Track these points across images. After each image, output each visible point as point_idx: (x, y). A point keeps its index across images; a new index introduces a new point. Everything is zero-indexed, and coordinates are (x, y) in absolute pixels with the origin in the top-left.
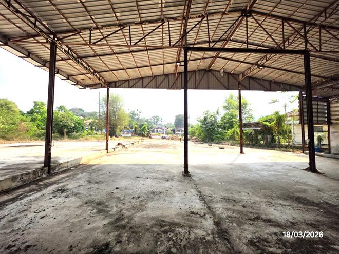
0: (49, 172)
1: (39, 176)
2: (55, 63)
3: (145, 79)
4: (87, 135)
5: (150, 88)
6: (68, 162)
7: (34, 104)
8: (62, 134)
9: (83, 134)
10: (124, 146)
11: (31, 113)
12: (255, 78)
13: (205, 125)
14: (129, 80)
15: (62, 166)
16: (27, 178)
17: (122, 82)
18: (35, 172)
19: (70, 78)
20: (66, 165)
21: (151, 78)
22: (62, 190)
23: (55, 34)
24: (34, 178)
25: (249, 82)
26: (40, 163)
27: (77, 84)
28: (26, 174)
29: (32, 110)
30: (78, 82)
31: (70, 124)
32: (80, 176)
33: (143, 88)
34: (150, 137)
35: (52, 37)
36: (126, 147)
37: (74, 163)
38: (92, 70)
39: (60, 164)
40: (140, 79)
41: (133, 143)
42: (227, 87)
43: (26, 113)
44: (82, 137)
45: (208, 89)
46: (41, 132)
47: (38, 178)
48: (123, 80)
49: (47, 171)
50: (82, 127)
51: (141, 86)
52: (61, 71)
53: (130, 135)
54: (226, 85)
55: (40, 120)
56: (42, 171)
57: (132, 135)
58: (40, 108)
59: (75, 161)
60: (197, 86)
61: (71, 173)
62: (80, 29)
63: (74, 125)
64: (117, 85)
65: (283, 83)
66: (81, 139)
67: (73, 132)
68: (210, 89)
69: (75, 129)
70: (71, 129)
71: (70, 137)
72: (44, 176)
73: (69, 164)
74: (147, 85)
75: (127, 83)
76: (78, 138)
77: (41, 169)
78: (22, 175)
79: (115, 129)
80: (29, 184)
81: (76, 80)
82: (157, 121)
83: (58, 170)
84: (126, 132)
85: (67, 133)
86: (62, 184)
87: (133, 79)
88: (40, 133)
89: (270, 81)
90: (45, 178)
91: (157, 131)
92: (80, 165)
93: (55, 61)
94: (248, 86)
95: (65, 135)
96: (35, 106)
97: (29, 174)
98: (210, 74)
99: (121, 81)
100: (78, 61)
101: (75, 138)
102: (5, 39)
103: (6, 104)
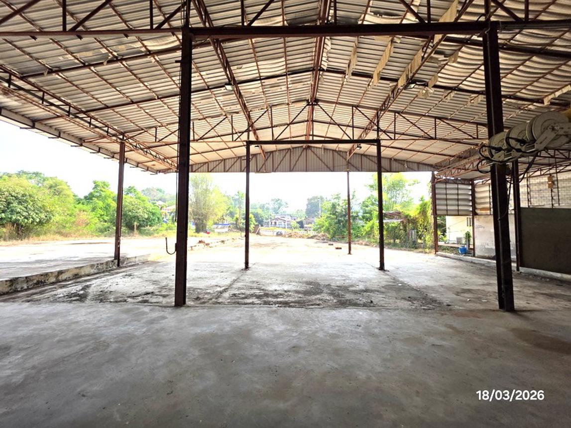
0: (118, 265)
1: (110, 267)
2: (124, 154)
3: (228, 160)
4: (167, 230)
5: (234, 172)
6: (136, 257)
7: (93, 186)
8: (131, 228)
9: (160, 228)
10: (207, 244)
11: (89, 198)
12: (369, 156)
13: (334, 214)
14: (207, 162)
15: (130, 260)
16: (101, 268)
17: (200, 165)
18: (107, 263)
19: (139, 165)
20: (134, 260)
21: (236, 159)
22: (130, 275)
23: (123, 134)
24: (107, 268)
25: (362, 159)
26: (110, 257)
27: (148, 170)
28: (101, 264)
29: (91, 194)
30: (148, 168)
31: (141, 214)
32: (146, 268)
33: (224, 171)
34: (258, 234)
35: (121, 137)
36: (210, 246)
37: (141, 259)
38: (161, 157)
39: (128, 259)
40: (222, 160)
41: (223, 242)
42: (332, 168)
43: (82, 197)
44: (158, 233)
45: (306, 171)
46: (103, 225)
47: (110, 269)
48: (201, 163)
49: (117, 263)
50: (158, 218)
51: (223, 169)
52: (130, 159)
53: (226, 229)
54: (331, 165)
55: (101, 208)
56: (113, 263)
57: (230, 230)
58: (102, 191)
59: (143, 257)
60: (292, 167)
61: (138, 267)
62: (146, 128)
63: (146, 216)
64: (194, 170)
65: (407, 161)
66: (156, 235)
67: (147, 226)
68: (309, 171)
69: (148, 222)
70: (143, 221)
71: (141, 233)
72: (114, 268)
73: (137, 259)
74: (229, 169)
75: (205, 167)
76: (152, 234)
77: (112, 261)
78: (98, 264)
79: (205, 221)
80: (104, 272)
81: (146, 166)
82: (279, 208)
83: (126, 264)
84: (220, 226)
85: (139, 227)
86: (130, 273)
87: (214, 161)
88: (102, 227)
89: (391, 159)
90: (115, 269)
91: (275, 223)
92: (148, 261)
93: (125, 152)
94: (360, 167)
95: (135, 230)
96: (96, 187)
97: (103, 264)
98: (309, 152)
99: (198, 164)
100: (146, 152)
101: (149, 234)
102: (81, 142)
103: (56, 186)
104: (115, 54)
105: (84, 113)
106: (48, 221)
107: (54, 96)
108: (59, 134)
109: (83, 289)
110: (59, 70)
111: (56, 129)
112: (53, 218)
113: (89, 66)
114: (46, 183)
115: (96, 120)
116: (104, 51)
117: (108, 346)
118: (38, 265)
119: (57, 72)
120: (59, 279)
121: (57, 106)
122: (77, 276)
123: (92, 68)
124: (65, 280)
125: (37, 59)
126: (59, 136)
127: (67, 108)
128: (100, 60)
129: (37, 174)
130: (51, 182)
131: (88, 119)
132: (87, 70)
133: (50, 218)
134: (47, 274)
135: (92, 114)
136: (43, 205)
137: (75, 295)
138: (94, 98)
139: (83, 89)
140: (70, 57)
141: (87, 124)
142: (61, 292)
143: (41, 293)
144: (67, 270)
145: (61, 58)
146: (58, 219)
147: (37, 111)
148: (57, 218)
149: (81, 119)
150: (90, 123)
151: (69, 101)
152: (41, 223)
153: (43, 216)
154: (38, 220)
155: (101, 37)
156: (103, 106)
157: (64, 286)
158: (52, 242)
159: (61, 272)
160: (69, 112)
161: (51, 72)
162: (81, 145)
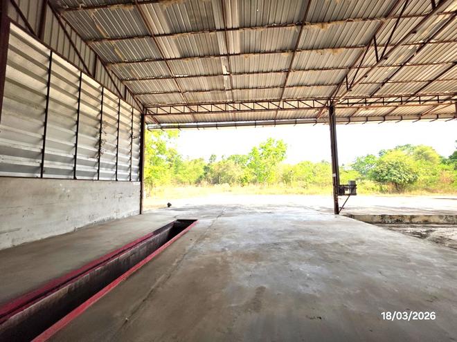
11: (454, 157)
16: (451, 219)
28: (451, 216)
43: (447, 158)
78: (447, 216)
80: (454, 224)
102: (419, 116)
103: (423, 151)
104: (422, 41)
105: (413, 95)
106: (415, 180)
107: (390, 97)
108: (401, 117)
109: (427, 232)
110: (388, 79)
111: (398, 115)
112: (419, 178)
113: (405, 64)
114: (415, 150)
115: (425, 95)
116: (412, 47)
117: (410, 261)
118: (400, 210)
119: (386, 82)
120: (411, 220)
121: (393, 102)
122: (426, 222)
123: (408, 64)
124: (417, 223)
125: (375, 83)
126: (402, 119)
127: (400, 99)
128: (411, 54)
129: (407, 146)
130: (418, 149)
131: (418, 99)
132: (405, 68)
133: (417, 178)
134: (402, 216)
135: (421, 93)
136: (411, 169)
137: (418, 234)
138: (417, 82)
139: (406, 81)
140: (391, 68)
141: (418, 103)
142: (410, 229)
143: (398, 227)
144: (418, 216)
145: (386, 73)
146: (423, 179)
147: (384, 110)
148: (421, 178)
149: (412, 101)
150: (420, 101)
151: (400, 94)
152: (410, 182)
153: (411, 176)
154: (408, 180)
155: (406, 41)
156: (427, 83)
157: (414, 227)
158: (419, 196)
159: (412, 217)
160: (401, 102)
161: (383, 84)
162: (420, 119)
